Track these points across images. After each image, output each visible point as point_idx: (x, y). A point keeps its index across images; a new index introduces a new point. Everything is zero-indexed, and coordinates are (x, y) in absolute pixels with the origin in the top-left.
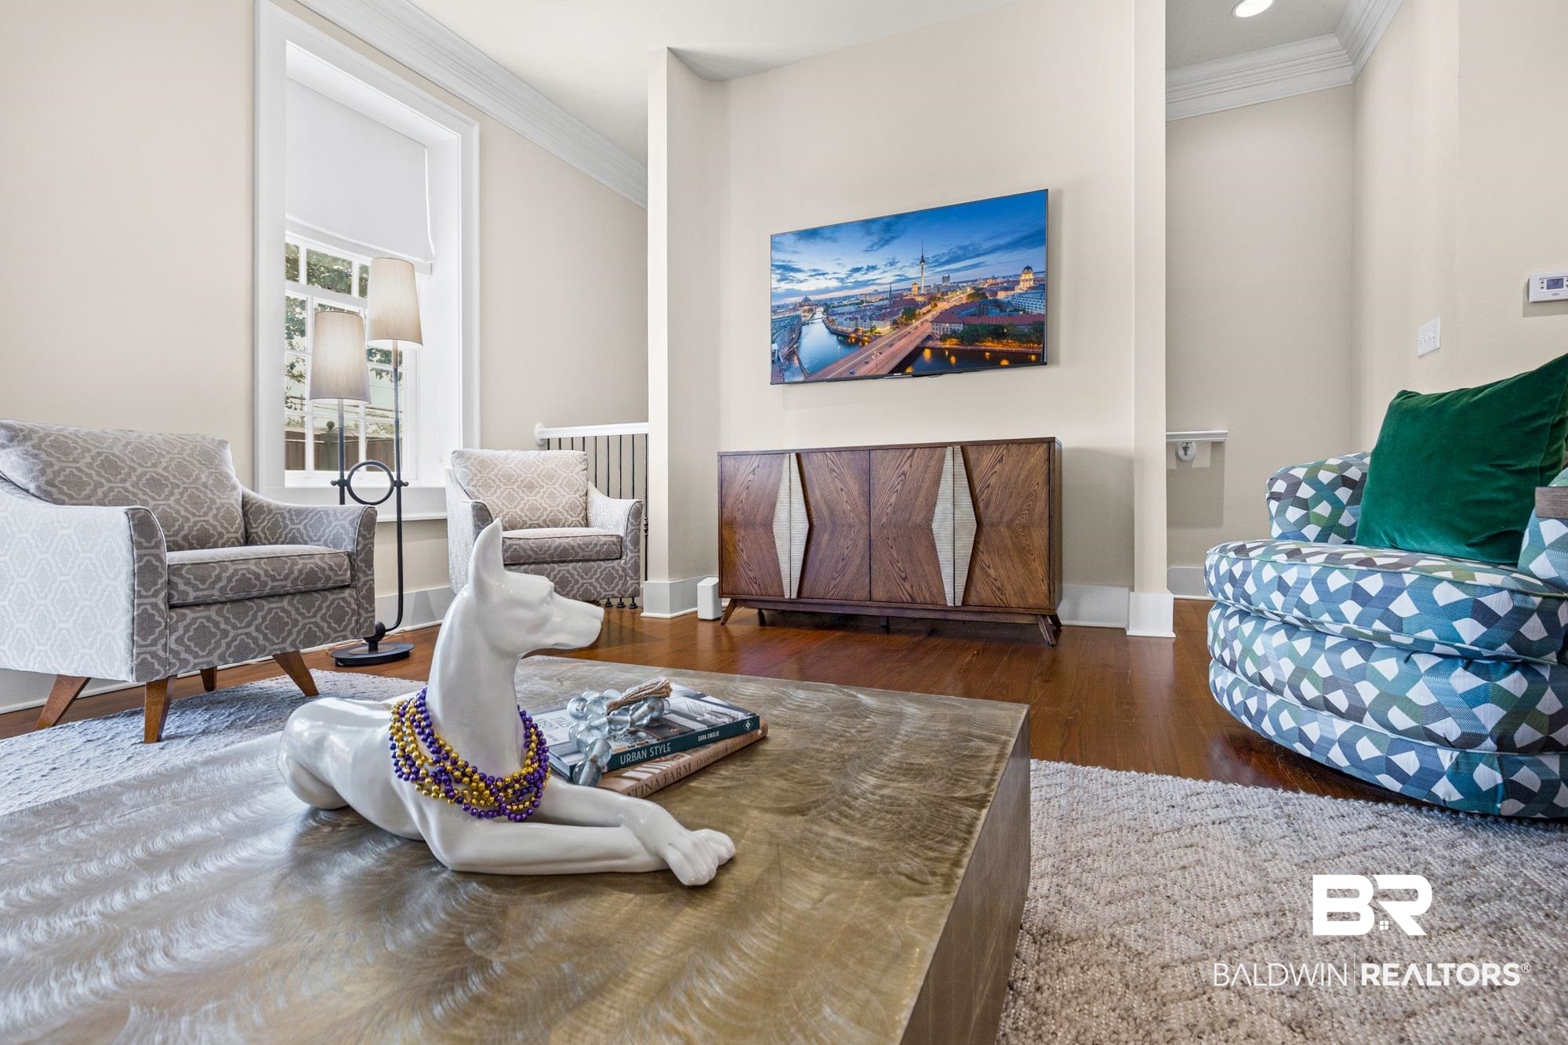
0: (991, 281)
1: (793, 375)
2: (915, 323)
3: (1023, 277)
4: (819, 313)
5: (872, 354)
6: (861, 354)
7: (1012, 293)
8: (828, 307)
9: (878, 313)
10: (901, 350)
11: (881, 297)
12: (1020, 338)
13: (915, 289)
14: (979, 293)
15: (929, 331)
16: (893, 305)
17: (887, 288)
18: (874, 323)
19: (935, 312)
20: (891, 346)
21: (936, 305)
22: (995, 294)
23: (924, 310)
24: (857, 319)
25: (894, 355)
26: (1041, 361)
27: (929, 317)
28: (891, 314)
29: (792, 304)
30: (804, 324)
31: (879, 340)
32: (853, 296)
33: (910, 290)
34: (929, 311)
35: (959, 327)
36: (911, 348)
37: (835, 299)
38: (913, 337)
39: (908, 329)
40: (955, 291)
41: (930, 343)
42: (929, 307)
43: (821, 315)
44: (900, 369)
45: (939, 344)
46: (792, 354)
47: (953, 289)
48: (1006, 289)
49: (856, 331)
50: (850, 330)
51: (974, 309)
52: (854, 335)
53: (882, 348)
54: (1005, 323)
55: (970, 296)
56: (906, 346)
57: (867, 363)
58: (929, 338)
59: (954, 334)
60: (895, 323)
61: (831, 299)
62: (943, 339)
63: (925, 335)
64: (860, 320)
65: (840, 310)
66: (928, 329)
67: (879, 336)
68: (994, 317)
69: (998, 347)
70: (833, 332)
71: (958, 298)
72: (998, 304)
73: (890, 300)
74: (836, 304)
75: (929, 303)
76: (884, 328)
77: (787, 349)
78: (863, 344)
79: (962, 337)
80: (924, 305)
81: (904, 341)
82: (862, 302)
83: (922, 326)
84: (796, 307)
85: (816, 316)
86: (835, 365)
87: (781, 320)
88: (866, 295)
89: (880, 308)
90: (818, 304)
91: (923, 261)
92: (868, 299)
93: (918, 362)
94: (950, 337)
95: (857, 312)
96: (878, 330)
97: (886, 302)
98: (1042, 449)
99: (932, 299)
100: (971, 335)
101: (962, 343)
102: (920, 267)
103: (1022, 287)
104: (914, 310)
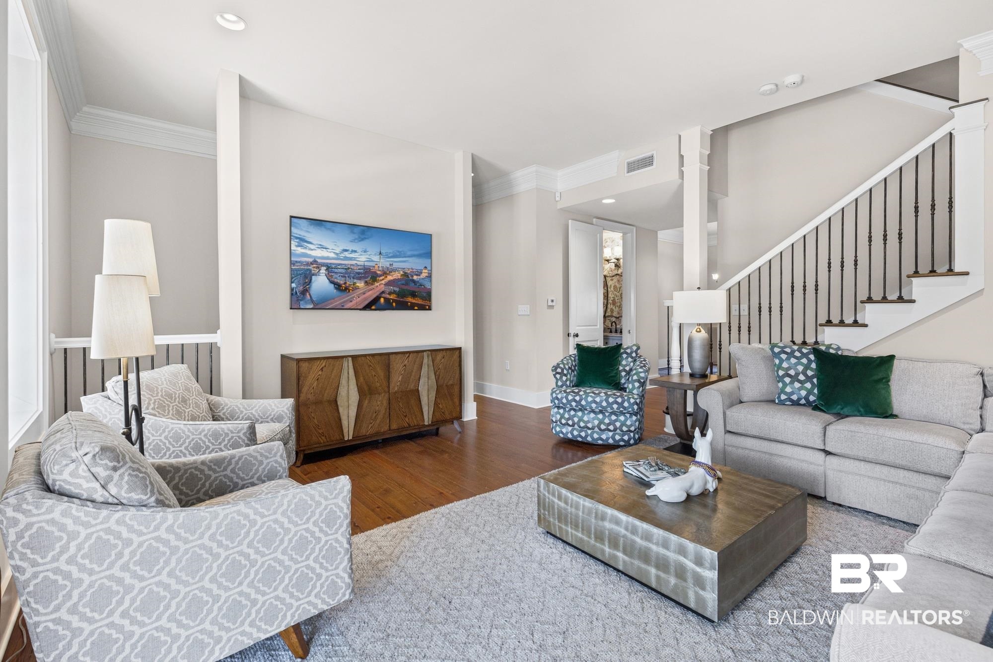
0: (411, 270)
1: (306, 303)
2: (377, 284)
3: (424, 271)
4: (323, 270)
5: (354, 297)
6: (348, 296)
7: (419, 277)
8: (329, 268)
9: (357, 276)
10: (370, 296)
11: (359, 267)
12: (423, 298)
13: (376, 267)
14: (405, 275)
15: (383, 289)
16: (365, 273)
17: (362, 263)
18: (355, 281)
19: (386, 280)
20: (364, 294)
21: (386, 277)
22: (412, 276)
23: (381, 278)
24: (346, 277)
25: (365, 299)
26: (430, 309)
27: (383, 282)
28: (365, 277)
29: (306, 261)
30: (313, 275)
31: (357, 290)
32: (343, 264)
33: (374, 267)
34: (383, 279)
35: (397, 289)
36: (374, 296)
37: (333, 264)
38: (376, 291)
39: (373, 287)
40: (395, 272)
41: (383, 295)
42: (383, 277)
43: (324, 272)
44: (368, 307)
45: (388, 296)
46: (305, 291)
47: (395, 270)
48: (417, 275)
49: (345, 283)
50: (342, 282)
51: (403, 282)
52: (344, 285)
53: (358, 295)
54: (417, 290)
55: (402, 275)
56: (371, 295)
57: (351, 301)
58: (383, 292)
59: (394, 292)
60: (366, 282)
61: (331, 264)
62: (390, 294)
63: (381, 291)
64: (347, 278)
65: (336, 270)
66: (382, 288)
67: (357, 288)
68: (412, 287)
69: (414, 301)
70: (332, 282)
71: (396, 275)
72: (413, 281)
73: (364, 270)
74: (333, 266)
75: (383, 275)
76: (361, 284)
77: (302, 287)
78: (349, 291)
79: (398, 294)
80: (381, 276)
81: (370, 292)
82: (349, 268)
83: (380, 286)
84: (308, 264)
85: (321, 272)
86: (333, 300)
87: (297, 270)
88: (351, 265)
89: (359, 273)
90: (323, 265)
91: (380, 253)
92: (352, 267)
93: (378, 304)
94: (393, 293)
95: (346, 273)
96: (357, 284)
97: (362, 271)
98: (457, 352)
99: (385, 274)
100: (402, 294)
101: (398, 297)
102: (379, 256)
103: (424, 275)
104: (376, 278)
